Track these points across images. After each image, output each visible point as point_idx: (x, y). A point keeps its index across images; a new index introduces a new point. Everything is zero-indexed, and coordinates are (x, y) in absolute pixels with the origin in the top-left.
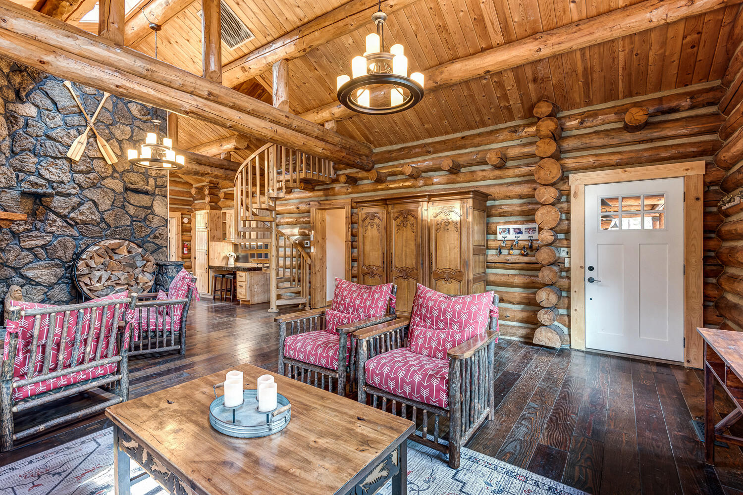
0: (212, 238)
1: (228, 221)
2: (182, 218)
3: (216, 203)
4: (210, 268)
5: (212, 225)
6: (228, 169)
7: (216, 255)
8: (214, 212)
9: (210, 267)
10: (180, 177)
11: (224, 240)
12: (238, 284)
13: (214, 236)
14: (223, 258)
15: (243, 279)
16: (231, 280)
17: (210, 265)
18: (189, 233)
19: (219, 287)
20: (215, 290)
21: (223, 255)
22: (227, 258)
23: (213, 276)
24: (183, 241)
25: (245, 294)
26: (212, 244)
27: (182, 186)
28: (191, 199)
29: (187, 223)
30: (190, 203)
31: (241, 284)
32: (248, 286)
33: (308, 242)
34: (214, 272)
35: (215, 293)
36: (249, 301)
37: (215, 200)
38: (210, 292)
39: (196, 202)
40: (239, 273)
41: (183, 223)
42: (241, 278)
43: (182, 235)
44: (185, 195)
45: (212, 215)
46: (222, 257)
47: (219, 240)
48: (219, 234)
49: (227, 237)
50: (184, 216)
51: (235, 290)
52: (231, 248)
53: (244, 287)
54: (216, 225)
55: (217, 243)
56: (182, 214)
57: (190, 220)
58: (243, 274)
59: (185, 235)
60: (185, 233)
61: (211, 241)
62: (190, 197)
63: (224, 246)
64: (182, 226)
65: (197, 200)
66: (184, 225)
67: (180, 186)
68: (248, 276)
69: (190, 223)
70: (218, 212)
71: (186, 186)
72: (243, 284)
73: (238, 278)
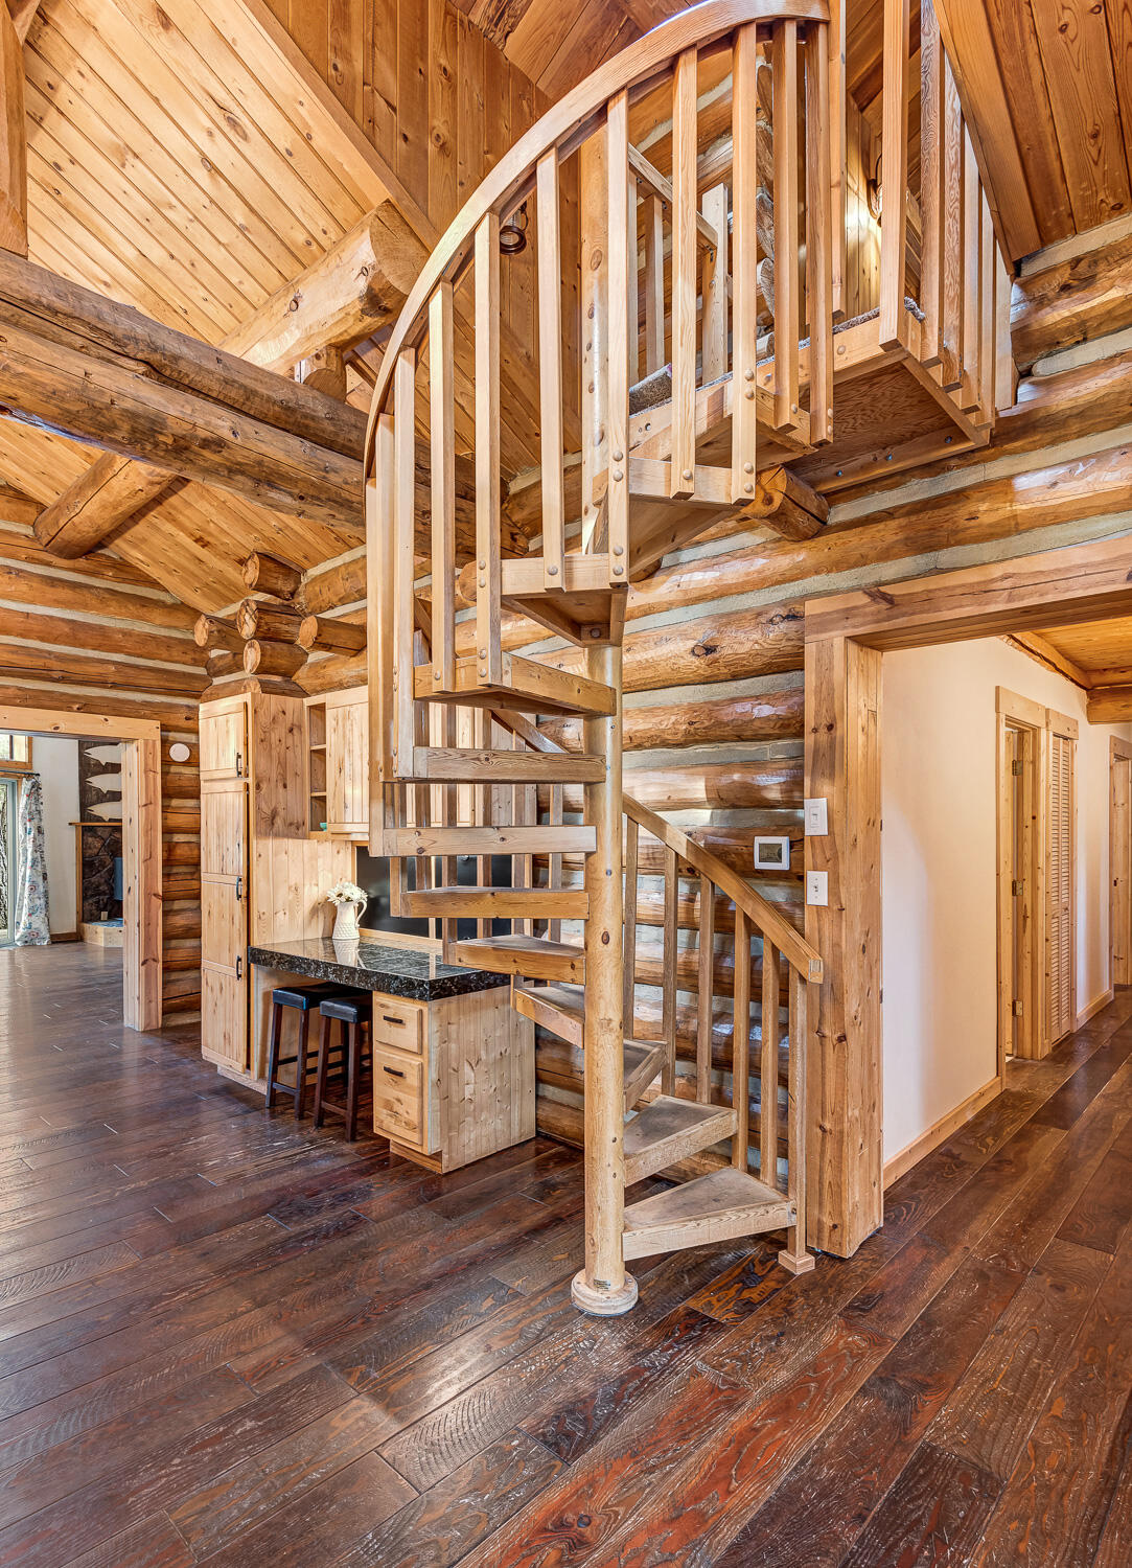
0: (266, 822)
1: (332, 744)
2: (166, 744)
3: (287, 675)
4: (257, 962)
5: (263, 761)
6: (330, 446)
7: (284, 895)
8: (275, 702)
9: (256, 956)
10: (154, 584)
11: (316, 827)
12: (381, 1057)
13: (274, 814)
14: (314, 911)
15: (408, 1036)
16: (345, 1025)
17: (256, 943)
18: (191, 803)
19: (291, 1046)
20: (277, 1063)
21: (312, 894)
22: (328, 911)
23: (266, 995)
24: (168, 831)
25: (414, 1117)
26: (264, 847)
27: (167, 620)
28: (202, 671)
29: (186, 764)
30: (198, 685)
31: (397, 1060)
32: (432, 1075)
33: (784, 841)
34: (271, 974)
35: (274, 1071)
36: (437, 1156)
37: (283, 662)
38: (255, 1065)
39: (217, 681)
40: (385, 1004)
41: (167, 761)
42: (394, 1028)
43: (165, 809)
44: (175, 654)
45: (264, 720)
46: (307, 906)
47: (295, 830)
48: (296, 803)
49: (330, 814)
50: (172, 735)
51: (365, 1087)
52: (347, 864)
53: (412, 1079)
54: (283, 764)
55: (290, 844)
56: (164, 728)
57: (194, 748)
58: (408, 1008)
59: (178, 811)
60: (175, 802)
61: (259, 834)
62: (195, 663)
63: (314, 857)
64: (165, 774)
65: (219, 673)
66: (173, 769)
67: (158, 616)
68: (431, 1026)
69: (193, 761)
70: (291, 703)
71: (181, 619)
72: (409, 1064)
73: (381, 1030)
